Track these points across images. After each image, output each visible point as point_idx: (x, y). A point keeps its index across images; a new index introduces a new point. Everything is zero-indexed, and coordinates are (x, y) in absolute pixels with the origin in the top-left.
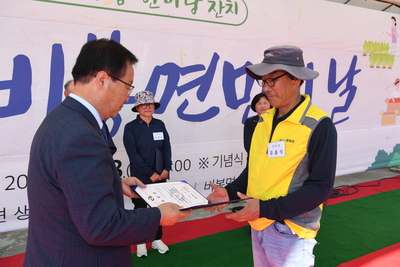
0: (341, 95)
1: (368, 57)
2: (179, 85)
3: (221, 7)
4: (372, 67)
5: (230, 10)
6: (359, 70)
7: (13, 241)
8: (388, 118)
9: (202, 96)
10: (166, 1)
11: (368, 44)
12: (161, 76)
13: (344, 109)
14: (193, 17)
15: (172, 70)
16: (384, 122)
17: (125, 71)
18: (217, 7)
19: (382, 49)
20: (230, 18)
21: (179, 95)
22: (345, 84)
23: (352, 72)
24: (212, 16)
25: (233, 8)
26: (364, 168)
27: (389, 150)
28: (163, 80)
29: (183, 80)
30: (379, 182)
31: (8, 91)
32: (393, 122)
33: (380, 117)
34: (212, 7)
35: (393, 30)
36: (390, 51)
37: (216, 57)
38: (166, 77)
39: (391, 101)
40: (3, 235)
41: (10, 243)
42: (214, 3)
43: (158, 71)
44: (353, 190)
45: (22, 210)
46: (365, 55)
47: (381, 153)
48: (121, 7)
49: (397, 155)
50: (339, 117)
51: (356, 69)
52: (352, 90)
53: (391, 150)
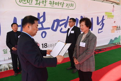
0: (100, 25)
2: (60, 24)
3: (69, 5)
4: (108, 18)
5: (71, 6)
8: (113, 31)
9: (65, 27)
10: (56, 5)
11: (106, 13)
12: (55, 22)
13: (101, 29)
14: (62, 8)
15: (58, 21)
16: (112, 32)
18: (68, 5)
19: (110, 14)
20: (71, 8)
21: (60, 27)
22: (101, 23)
23: (103, 20)
24: (67, 8)
25: (72, 5)
26: (107, 44)
27: (113, 39)
28: (56, 23)
29: (61, 23)
30: (111, 47)
31: (20, 27)
32: (114, 32)
34: (67, 5)
35: (113, 9)
37: (68, 17)
39: (113, 27)
42: (67, 4)
43: (55, 21)
44: (105, 49)
46: (106, 15)
47: (111, 40)
48: (45, 7)
49: (115, 40)
50: (100, 31)
51: (104, 19)
52: (103, 24)
53: (114, 39)
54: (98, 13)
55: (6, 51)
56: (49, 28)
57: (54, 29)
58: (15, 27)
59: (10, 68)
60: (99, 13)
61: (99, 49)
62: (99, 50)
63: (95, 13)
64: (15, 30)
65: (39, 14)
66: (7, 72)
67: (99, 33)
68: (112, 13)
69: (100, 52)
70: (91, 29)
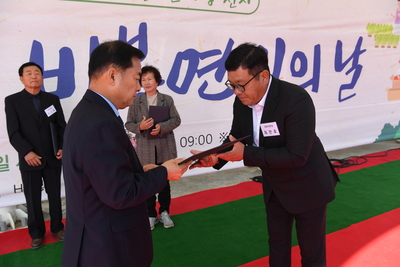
0: (347, 73)
1: (373, 38)
2: (199, 68)
4: (377, 47)
6: (365, 50)
8: (393, 93)
11: (370, 26)
12: (183, 61)
13: (350, 86)
14: (210, 8)
15: (192, 56)
16: (390, 99)
19: (386, 30)
20: (243, 7)
21: (199, 77)
22: (351, 63)
23: (358, 52)
24: (226, 7)
26: (371, 140)
27: (395, 124)
28: (185, 64)
29: (203, 64)
30: (386, 152)
31: (56, 79)
33: (386, 93)
36: (394, 32)
37: (231, 42)
38: (188, 61)
39: (396, 78)
43: (180, 57)
44: (363, 160)
46: (370, 36)
47: (387, 127)
48: (146, 3)
50: (346, 93)
51: (362, 49)
52: (358, 69)
53: (397, 124)
54: (339, 27)
55: (4, 162)
57: (179, 84)
58: (33, 76)
59: (18, 222)
60: (346, 26)
61: (341, 158)
62: (342, 164)
63: (330, 27)
64: (33, 85)
65: (123, 30)
66: (8, 236)
67: (340, 100)
68: (394, 25)
69: (344, 171)
70: (311, 87)
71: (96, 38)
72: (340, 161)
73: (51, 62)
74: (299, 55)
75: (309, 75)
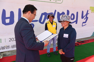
0: (84, 19)
1: (91, 10)
4: (92, 13)
6: (89, 13)
7: (11, 53)
13: (85, 22)
17: (34, 12)
21: (47, 20)
22: (85, 17)
23: (87, 14)
26: (90, 36)
28: (44, 16)
30: (93, 39)
31: (9, 19)
37: (56, 11)
38: (44, 15)
40: (9, 51)
41: (10, 53)
43: (42, 14)
44: (88, 41)
45: (13, 46)
46: (90, 10)
50: (84, 24)
51: (88, 13)
52: (87, 18)
56: (36, 21)
57: (42, 21)
61: (82, 40)
62: (82, 42)
67: (82, 26)
69: (83, 44)
70: (75, 22)
71: (20, 9)
72: (82, 41)
73: (8, 15)
74: (73, 14)
75: (75, 20)
